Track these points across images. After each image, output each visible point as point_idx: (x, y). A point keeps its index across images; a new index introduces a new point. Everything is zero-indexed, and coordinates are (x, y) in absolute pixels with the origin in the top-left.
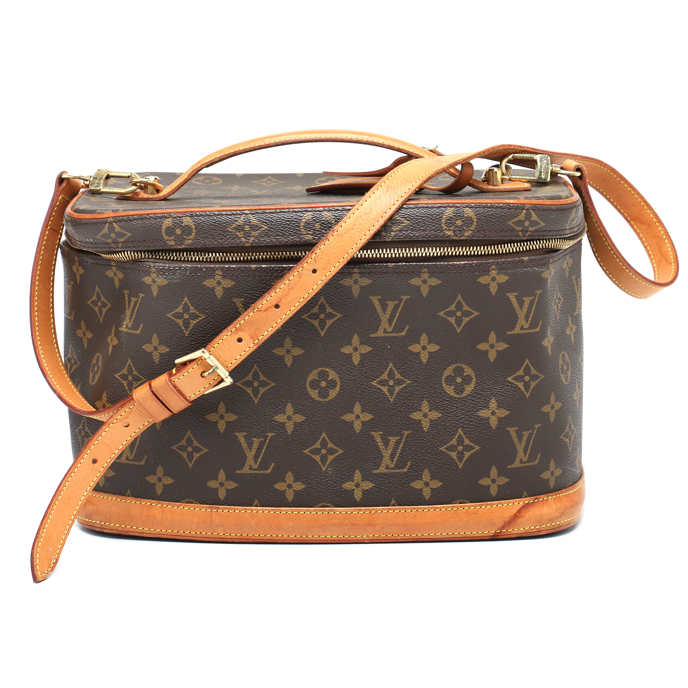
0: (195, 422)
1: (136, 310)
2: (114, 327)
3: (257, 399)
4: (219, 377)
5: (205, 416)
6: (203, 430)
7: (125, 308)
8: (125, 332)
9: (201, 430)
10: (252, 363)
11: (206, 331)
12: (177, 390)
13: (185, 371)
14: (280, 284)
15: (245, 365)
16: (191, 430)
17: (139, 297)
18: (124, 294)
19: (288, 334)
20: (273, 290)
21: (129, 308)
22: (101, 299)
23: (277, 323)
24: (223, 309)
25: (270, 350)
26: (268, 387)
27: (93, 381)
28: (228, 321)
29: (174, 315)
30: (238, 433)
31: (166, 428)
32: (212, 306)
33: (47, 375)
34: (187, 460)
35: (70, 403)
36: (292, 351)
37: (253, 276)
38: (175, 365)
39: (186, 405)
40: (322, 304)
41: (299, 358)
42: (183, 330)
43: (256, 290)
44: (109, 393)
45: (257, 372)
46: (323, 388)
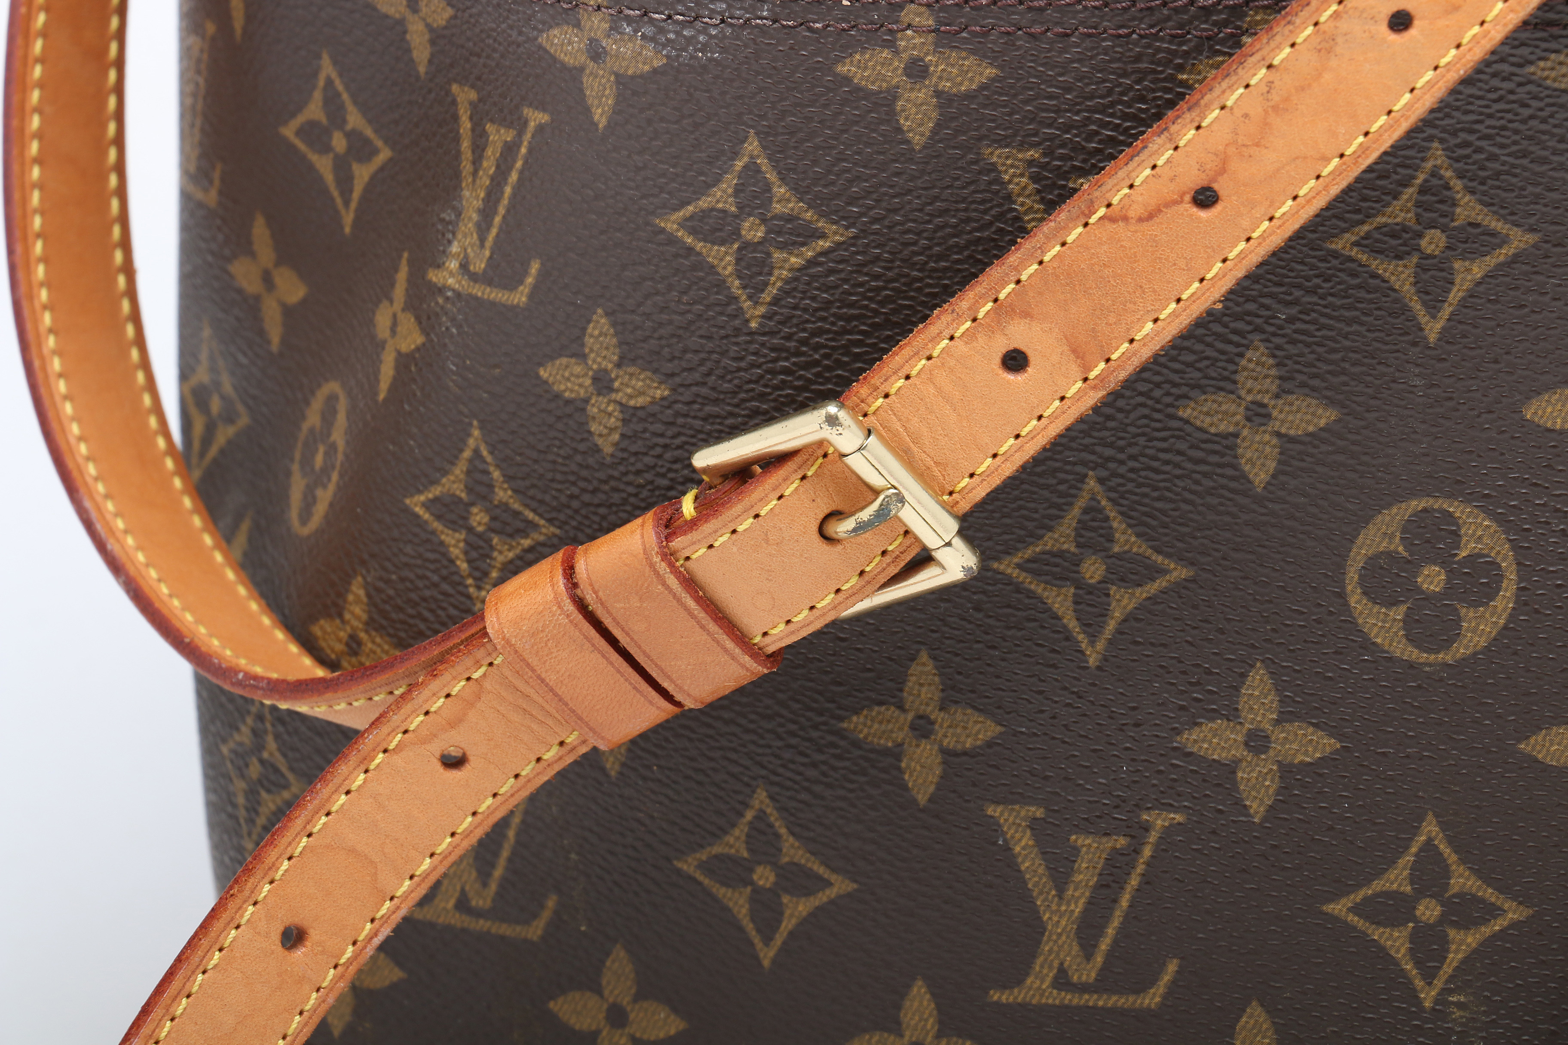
0: (789, 746)
1: (508, 190)
2: (404, 262)
3: (1100, 645)
4: (908, 542)
5: (841, 719)
6: (829, 786)
7: (457, 175)
8: (458, 295)
9: (818, 788)
10: (1079, 469)
11: (852, 305)
12: (698, 600)
13: (738, 508)
14: (1224, 85)
15: (1040, 475)
16: (773, 783)
17: (526, 123)
18: (454, 102)
19: (1258, 329)
20: (1188, 116)
21: (475, 173)
22: (344, 121)
23: (1202, 280)
24: (936, 198)
25: (1168, 405)
26: (1153, 588)
27: (305, 518)
28: (958, 261)
29: (694, 224)
30: (1000, 809)
31: (648, 767)
32: (882, 184)
33: (79, 483)
34: (750, 927)
35: (184, 630)
36: (1275, 413)
37: (1089, 35)
38: (693, 477)
39: (743, 672)
40: (1435, 181)
41: (1311, 450)
42: (736, 299)
43: (1102, 110)
44: (381, 584)
45: (1101, 510)
46: (1428, 598)
